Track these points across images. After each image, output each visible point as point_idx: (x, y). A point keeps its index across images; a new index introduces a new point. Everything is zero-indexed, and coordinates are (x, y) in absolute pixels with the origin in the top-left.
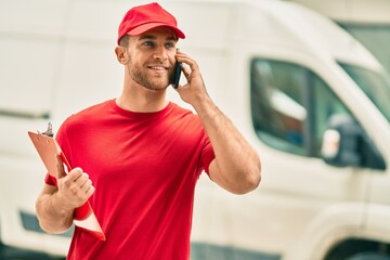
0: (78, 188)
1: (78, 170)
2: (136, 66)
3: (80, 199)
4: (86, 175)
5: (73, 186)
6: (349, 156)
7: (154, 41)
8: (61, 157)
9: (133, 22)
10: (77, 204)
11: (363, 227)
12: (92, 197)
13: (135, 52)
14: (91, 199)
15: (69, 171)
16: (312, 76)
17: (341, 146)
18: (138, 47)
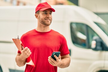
0: (27, 53)
1: (26, 48)
2: (42, 19)
3: (28, 56)
4: (29, 49)
5: (25, 52)
6: (99, 47)
7: (46, 12)
8: (22, 44)
9: (41, 7)
10: (27, 57)
11: (104, 67)
12: (31, 55)
13: (41, 15)
14: (30, 55)
15: (24, 48)
16: (87, 27)
17: (97, 45)
18: (42, 14)
